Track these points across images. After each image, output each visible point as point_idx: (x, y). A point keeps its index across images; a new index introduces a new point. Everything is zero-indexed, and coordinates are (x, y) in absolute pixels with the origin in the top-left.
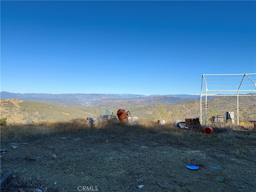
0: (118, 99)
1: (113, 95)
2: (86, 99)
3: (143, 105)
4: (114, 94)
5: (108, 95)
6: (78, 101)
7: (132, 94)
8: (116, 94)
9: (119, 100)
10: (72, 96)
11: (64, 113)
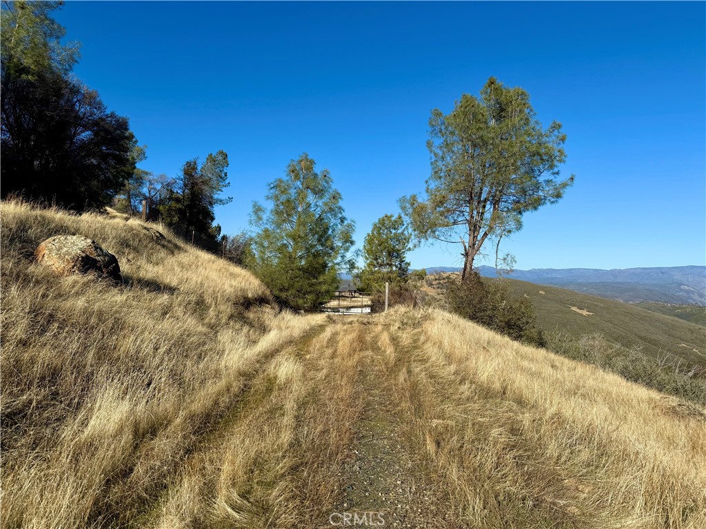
6: (682, 290)
11: (574, 309)
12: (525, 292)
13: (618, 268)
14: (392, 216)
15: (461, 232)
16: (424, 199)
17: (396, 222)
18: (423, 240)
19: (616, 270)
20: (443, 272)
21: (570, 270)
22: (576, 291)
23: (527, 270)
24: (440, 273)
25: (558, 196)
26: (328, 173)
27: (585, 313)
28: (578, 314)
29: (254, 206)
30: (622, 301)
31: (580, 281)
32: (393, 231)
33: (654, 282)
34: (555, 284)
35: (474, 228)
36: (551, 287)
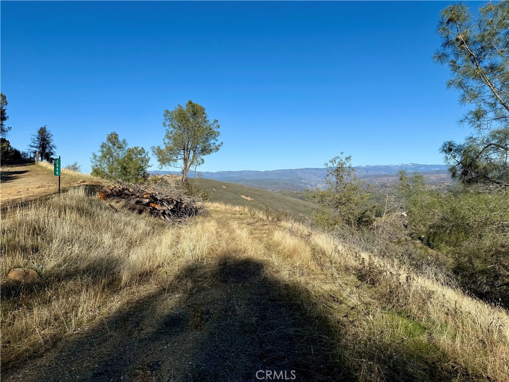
0: (385, 176)
1: (376, 168)
2: (319, 179)
3: (434, 186)
4: (378, 166)
5: (364, 168)
6: (302, 183)
7: (421, 164)
8: (385, 166)
9: (387, 178)
10: (292, 173)
11: (243, 196)
12: (214, 187)
13: (268, 170)
14: (138, 148)
15: (181, 163)
16: (163, 147)
17: (140, 151)
18: (164, 166)
19: (267, 171)
20: (158, 174)
21: (241, 172)
22: (245, 186)
23: (215, 172)
24: (155, 175)
25: (218, 149)
26: (125, 140)
27: (249, 199)
28: (245, 199)
29: (93, 154)
30: (270, 191)
31: (247, 179)
32: (139, 156)
33: (288, 178)
34: (233, 181)
35: (185, 160)
36: (229, 183)
